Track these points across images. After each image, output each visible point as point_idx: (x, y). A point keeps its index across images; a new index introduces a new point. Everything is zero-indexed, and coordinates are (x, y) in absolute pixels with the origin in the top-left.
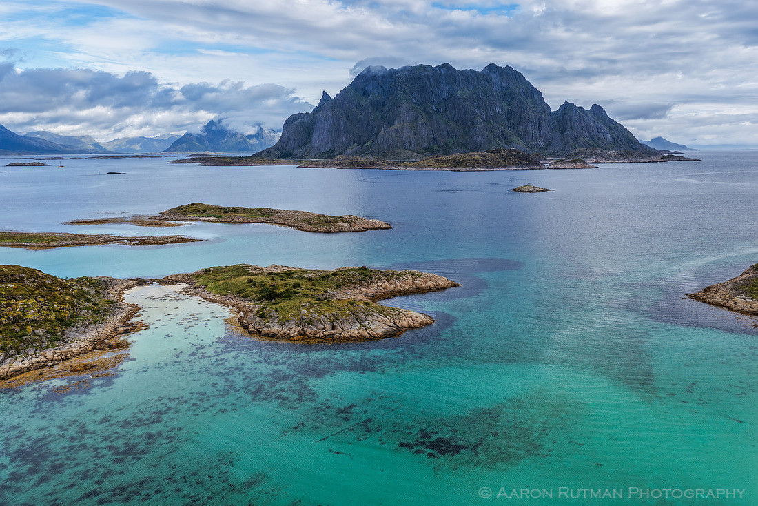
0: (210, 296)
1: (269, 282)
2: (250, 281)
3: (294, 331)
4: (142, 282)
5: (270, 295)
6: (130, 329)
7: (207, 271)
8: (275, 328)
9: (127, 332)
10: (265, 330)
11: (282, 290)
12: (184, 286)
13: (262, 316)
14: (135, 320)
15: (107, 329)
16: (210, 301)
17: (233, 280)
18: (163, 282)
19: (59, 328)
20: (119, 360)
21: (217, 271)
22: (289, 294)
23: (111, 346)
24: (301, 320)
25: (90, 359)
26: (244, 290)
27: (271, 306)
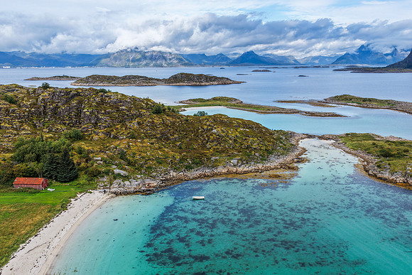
0: (347, 150)
1: (387, 146)
2: (374, 144)
3: (400, 179)
4: (310, 136)
5: (386, 155)
6: (301, 161)
7: (347, 134)
8: (386, 175)
9: (298, 162)
10: (379, 175)
11: (395, 152)
12: (332, 141)
13: (379, 167)
14: (303, 156)
15: (289, 158)
16: (347, 152)
17: (363, 142)
18: (321, 138)
19: (266, 154)
20: (293, 176)
21: (354, 135)
22: (400, 156)
23: (289, 168)
24: (406, 173)
25: (279, 172)
26: (369, 149)
27: (386, 161)
